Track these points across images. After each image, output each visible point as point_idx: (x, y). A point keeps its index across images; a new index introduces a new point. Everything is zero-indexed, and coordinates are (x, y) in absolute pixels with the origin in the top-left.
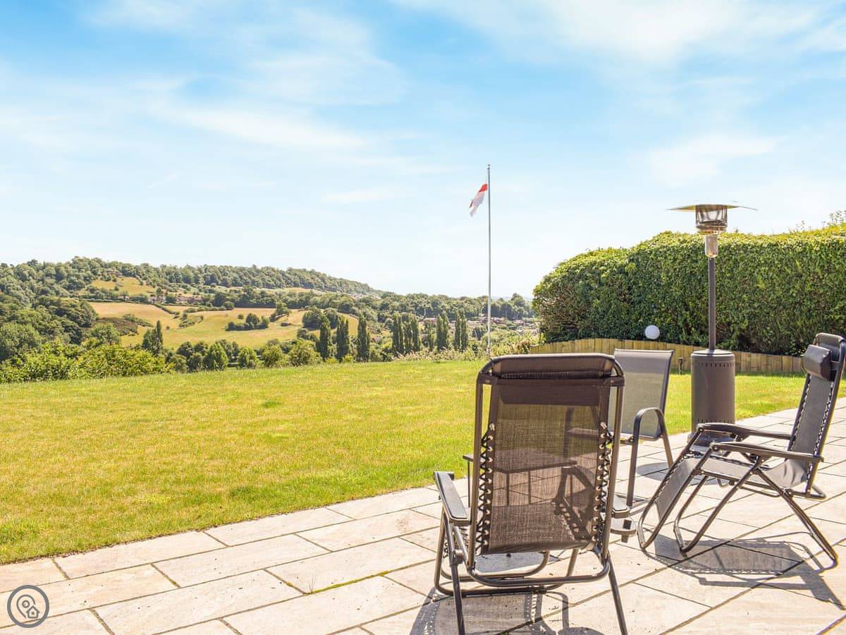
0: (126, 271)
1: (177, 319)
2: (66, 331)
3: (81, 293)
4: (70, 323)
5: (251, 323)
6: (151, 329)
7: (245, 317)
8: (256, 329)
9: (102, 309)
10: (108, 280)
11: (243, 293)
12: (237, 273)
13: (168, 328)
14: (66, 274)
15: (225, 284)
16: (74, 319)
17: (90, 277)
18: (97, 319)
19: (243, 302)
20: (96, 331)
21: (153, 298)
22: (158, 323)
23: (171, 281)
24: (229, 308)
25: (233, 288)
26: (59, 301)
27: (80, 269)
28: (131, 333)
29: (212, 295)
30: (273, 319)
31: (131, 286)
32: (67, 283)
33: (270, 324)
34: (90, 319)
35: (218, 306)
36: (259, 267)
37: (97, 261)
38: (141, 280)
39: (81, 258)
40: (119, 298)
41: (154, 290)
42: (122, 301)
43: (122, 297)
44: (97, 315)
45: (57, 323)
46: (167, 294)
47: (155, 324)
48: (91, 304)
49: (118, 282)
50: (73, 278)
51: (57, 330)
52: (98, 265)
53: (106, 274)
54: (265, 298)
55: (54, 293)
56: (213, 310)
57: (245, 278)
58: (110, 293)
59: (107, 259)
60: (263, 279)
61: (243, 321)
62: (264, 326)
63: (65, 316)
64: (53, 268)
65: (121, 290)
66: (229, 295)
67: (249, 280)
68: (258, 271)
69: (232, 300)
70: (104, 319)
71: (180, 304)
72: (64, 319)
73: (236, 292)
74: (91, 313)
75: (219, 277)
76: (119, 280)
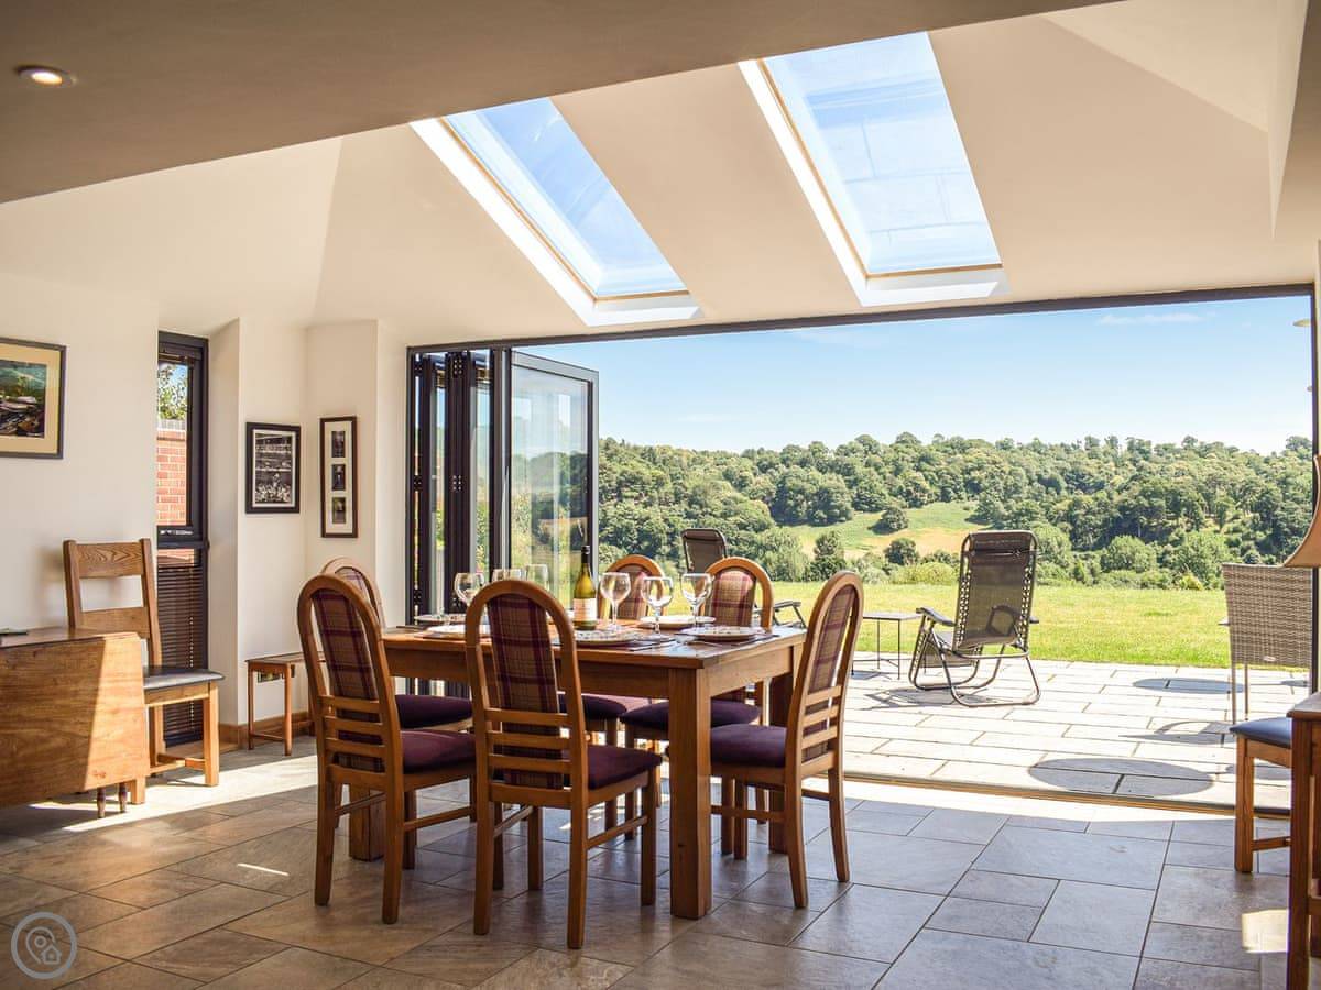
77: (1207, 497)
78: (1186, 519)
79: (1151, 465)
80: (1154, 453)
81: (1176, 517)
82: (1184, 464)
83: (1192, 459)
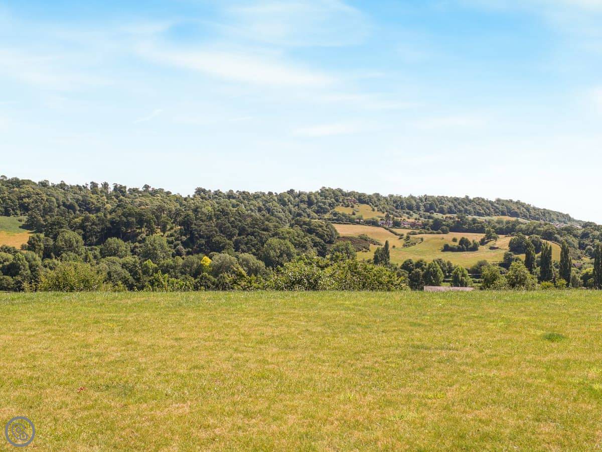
0: (362, 199)
1: (402, 240)
2: (314, 246)
3: (327, 216)
4: (318, 239)
5: (464, 245)
6: (381, 247)
7: (459, 240)
8: (467, 251)
9: (342, 230)
10: (348, 206)
11: (457, 219)
12: (452, 202)
13: (394, 247)
14: (315, 201)
15: (442, 211)
16: (321, 237)
17: (333, 203)
18: (338, 238)
19: (457, 227)
20: (338, 247)
21: (382, 221)
22: (387, 242)
23: (397, 208)
24: (445, 232)
25: (448, 215)
26: (310, 222)
27: (326, 198)
28: (364, 250)
29: (431, 220)
30: (483, 243)
31: (365, 212)
32: (316, 208)
33: (480, 247)
34: (333, 237)
35: (436, 230)
36: (471, 198)
37: (339, 191)
38: (373, 207)
39: (327, 188)
40: (356, 221)
41: (384, 215)
42: (358, 223)
43: (358, 220)
44: (338, 234)
45: (307, 239)
46: (393, 218)
47: (384, 243)
48: (334, 225)
49: (354, 208)
50: (320, 204)
51: (308, 245)
52: (340, 194)
53: (346, 201)
54: (476, 224)
55: (306, 215)
56: (431, 233)
57: (459, 207)
58: (349, 217)
59: (346, 189)
60: (474, 208)
61: (457, 244)
62: (474, 248)
63: (315, 234)
64: (306, 196)
65: (357, 214)
66: (445, 221)
67: (462, 209)
68: (470, 201)
69: (448, 226)
70: (343, 237)
71: (404, 228)
72: (313, 236)
73: (450, 218)
74: (334, 232)
75: (437, 206)
76: (355, 206)
77: (157, 217)
78: (146, 229)
79: (126, 199)
80: (128, 192)
81: (140, 228)
82: (143, 199)
83: (147, 197)
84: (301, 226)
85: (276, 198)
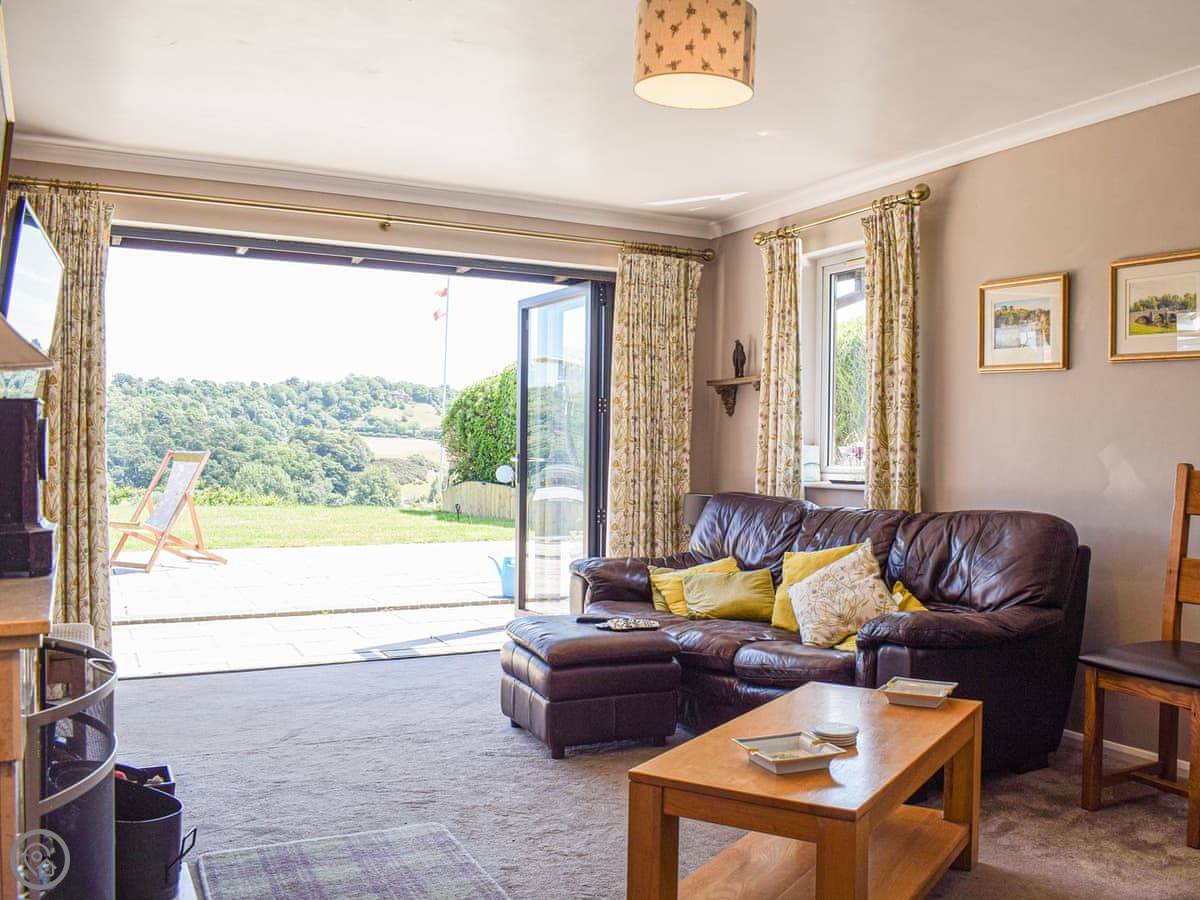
0: (419, 395)
2: (327, 475)
3: (357, 423)
4: (333, 464)
9: (380, 447)
10: (394, 406)
14: (336, 398)
16: (341, 460)
17: (369, 402)
18: (372, 461)
20: (367, 476)
26: (322, 433)
27: (355, 392)
28: (417, 480)
32: (339, 410)
34: (362, 459)
38: (439, 408)
39: (358, 376)
40: (407, 432)
42: (410, 435)
43: (411, 431)
44: (373, 454)
45: (316, 465)
48: (366, 440)
49: (405, 411)
50: (346, 403)
51: (315, 475)
52: (380, 386)
53: (390, 399)
55: (320, 423)
58: (396, 426)
59: (392, 379)
63: (330, 455)
64: (320, 389)
70: (381, 460)
72: (327, 459)
74: (365, 453)
76: (408, 406)
84: (305, 441)
85: (264, 393)
